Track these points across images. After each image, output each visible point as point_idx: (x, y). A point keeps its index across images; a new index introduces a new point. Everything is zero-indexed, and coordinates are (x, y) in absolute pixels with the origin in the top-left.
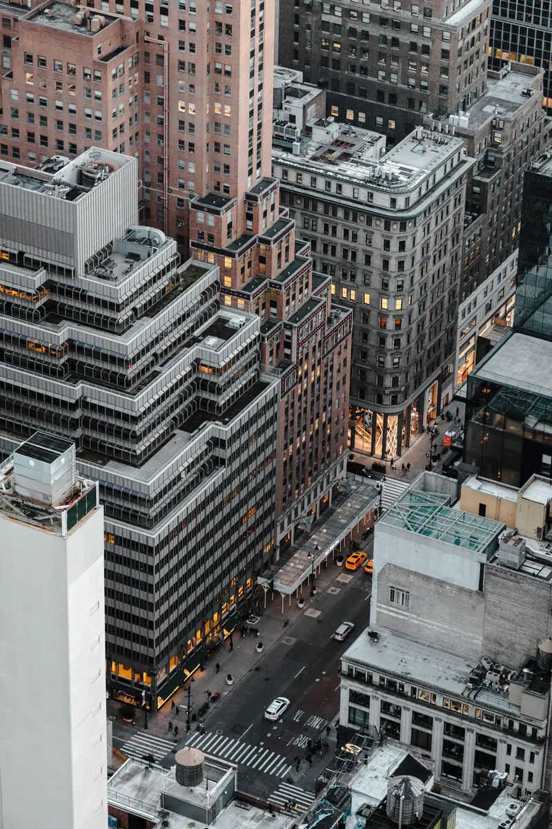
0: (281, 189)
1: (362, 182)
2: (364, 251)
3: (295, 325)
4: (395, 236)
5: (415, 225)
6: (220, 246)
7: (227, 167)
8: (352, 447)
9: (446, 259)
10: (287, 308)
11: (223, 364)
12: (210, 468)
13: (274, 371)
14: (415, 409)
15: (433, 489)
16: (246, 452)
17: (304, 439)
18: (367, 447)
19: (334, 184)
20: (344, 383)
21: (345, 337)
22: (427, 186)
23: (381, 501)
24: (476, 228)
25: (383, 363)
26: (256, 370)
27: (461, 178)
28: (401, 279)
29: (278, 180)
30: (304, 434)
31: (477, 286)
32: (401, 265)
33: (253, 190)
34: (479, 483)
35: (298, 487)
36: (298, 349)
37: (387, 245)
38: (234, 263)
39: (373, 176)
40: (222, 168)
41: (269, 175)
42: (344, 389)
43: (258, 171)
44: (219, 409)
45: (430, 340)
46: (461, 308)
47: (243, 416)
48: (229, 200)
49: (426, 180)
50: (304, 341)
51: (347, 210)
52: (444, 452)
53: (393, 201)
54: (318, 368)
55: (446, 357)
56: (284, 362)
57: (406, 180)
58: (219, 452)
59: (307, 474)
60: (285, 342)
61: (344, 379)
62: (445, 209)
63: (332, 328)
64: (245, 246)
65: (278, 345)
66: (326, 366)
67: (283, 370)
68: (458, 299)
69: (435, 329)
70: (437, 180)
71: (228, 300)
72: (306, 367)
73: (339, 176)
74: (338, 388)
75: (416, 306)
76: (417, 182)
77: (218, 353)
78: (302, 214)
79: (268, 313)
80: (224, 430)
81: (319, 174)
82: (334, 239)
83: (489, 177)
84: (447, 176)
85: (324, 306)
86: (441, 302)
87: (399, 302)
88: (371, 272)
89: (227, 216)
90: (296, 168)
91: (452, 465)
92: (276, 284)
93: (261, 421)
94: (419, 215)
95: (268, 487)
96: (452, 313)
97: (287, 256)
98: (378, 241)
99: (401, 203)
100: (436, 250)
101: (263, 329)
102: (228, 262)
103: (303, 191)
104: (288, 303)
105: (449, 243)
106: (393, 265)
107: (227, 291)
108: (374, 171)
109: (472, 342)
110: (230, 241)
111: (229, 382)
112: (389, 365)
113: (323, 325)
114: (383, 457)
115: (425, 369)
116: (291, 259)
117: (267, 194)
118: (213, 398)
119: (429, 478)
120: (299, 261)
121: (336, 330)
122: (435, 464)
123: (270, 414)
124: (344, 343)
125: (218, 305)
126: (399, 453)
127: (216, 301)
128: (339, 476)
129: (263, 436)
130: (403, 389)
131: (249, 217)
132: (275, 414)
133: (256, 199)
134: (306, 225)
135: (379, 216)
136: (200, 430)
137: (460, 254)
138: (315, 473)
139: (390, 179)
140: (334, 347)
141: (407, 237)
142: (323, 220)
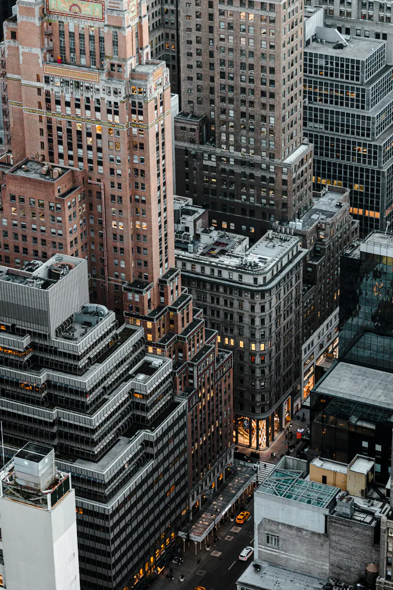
0: (182, 275)
1: (234, 268)
2: (238, 313)
3: (195, 364)
4: (258, 303)
5: (270, 295)
6: (144, 314)
7: (146, 263)
8: (237, 442)
9: (292, 316)
10: (189, 353)
11: (149, 392)
12: (144, 460)
13: (183, 395)
14: (277, 415)
15: (291, 467)
16: (167, 449)
17: (205, 438)
18: (247, 442)
19: (216, 270)
20: (229, 400)
21: (228, 370)
22: (277, 269)
23: (257, 477)
24: (310, 295)
25: (254, 386)
26: (171, 394)
27: (299, 263)
28: (263, 330)
29: (180, 270)
30: (204, 435)
31: (313, 332)
32: (263, 321)
33: (164, 277)
34: (322, 462)
35: (202, 471)
36: (198, 379)
37: (253, 308)
38: (153, 325)
39: (242, 264)
40: (143, 263)
41: (173, 267)
42: (230, 405)
43: (166, 265)
44: (148, 421)
45: (284, 369)
46: (303, 347)
47: (164, 425)
48: (148, 284)
49: (276, 264)
50: (201, 374)
51: (225, 286)
52: (298, 442)
53: (256, 280)
54: (212, 391)
55: (295, 380)
56: (189, 389)
57: (263, 265)
58: (149, 450)
59: (208, 462)
60: (189, 375)
61: (229, 397)
62: (289, 283)
63: (220, 364)
64: (160, 313)
65: (185, 378)
66: (217, 389)
67: (189, 394)
68: (301, 342)
69: (287, 362)
70: (283, 265)
71: (150, 349)
72: (203, 391)
73: (219, 265)
74: (225, 404)
75: (274, 347)
76: (270, 266)
77: (146, 384)
78: (197, 291)
79: (177, 356)
80: (153, 435)
81: (206, 264)
82: (219, 306)
83: (317, 261)
84: (290, 262)
85: (214, 350)
86: (290, 344)
87: (262, 346)
88: (244, 327)
89: (148, 295)
90: (191, 261)
91: (303, 451)
92: (181, 338)
93: (176, 428)
94: (273, 287)
95: (182, 471)
96: (298, 351)
97: (188, 318)
98: (247, 306)
99: (260, 281)
100: (285, 310)
101: (174, 367)
102: (149, 325)
103: (196, 276)
104: (190, 350)
105: (294, 305)
106: (258, 322)
107: (150, 344)
108: (242, 261)
109: (312, 370)
110: (150, 311)
111: (154, 403)
112: (258, 387)
113: (213, 362)
114: (257, 448)
115: (282, 389)
116: (191, 320)
117: (173, 279)
118: (143, 414)
119: (288, 460)
120: (196, 322)
121: (222, 366)
122: (292, 451)
123: (181, 423)
124: (228, 374)
125: (144, 353)
126: (268, 445)
127: (143, 350)
128: (229, 462)
129: (177, 438)
130: (268, 402)
131: (162, 294)
132: (185, 423)
133: (166, 282)
134: (199, 298)
135: (247, 290)
136: (136, 436)
137: (301, 312)
138: (213, 461)
139: (253, 265)
140: (222, 377)
141: (265, 303)
142: (211, 294)
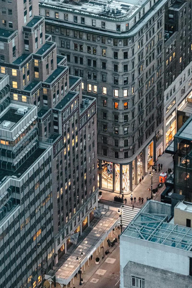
0: (47, 24)
1: (97, 16)
2: (101, 60)
3: (60, 110)
4: (121, 49)
5: (133, 41)
6: (9, 62)
7: (10, 11)
8: (100, 187)
9: (154, 62)
10: (54, 100)
11: (15, 138)
12: (10, 206)
13: (48, 141)
14: (139, 160)
15: (156, 211)
16: (33, 194)
17: (69, 184)
18: (110, 186)
19: (79, 18)
20: (93, 146)
21: (92, 117)
22: (140, 15)
23: (121, 221)
24: (172, 41)
25: (117, 131)
26: (36, 141)
27: (161, 10)
28: (126, 76)
29: (44, 18)
30: (70, 180)
31: (175, 78)
32: (126, 67)
33: (28, 25)
34: (185, 206)
35: (67, 215)
36: (63, 126)
37: (116, 55)
38: (18, 73)
39: (105, 11)
40: (7, 11)
41: (37, 14)
42: (94, 150)
43: (30, 13)
44: (14, 167)
45: (147, 115)
46: (166, 93)
47: (30, 171)
48: (12, 32)
49: (139, 11)
50: (66, 121)
51: (88, 33)
52: (159, 187)
53: (118, 27)
54: (77, 137)
55: (158, 126)
56: (54, 136)
57: (126, 12)
58: (15, 196)
59: (73, 205)
60: (54, 122)
61: (93, 143)
62: (152, 30)
63: (84, 111)
64: (25, 61)
65: (50, 124)
66: (82, 135)
67: (54, 140)
68: (163, 88)
69: (150, 109)
70: (146, 11)
71: (16, 96)
72: (68, 137)
73: (82, 12)
74: (90, 150)
75: (136, 93)
76: (133, 13)
77: (12, 131)
78: (59, 38)
79: (42, 103)
80: (19, 181)
81: (69, 12)
82: (82, 53)
83: (178, 8)
84: (152, 9)
85: (78, 97)
86: (153, 90)
87: (125, 92)
88: (107, 73)
89: (12, 43)
90: (54, 9)
91: (167, 195)
92: (46, 85)
93: (42, 174)
94: (135, 34)
95: (48, 216)
96: (160, 97)
97: (52, 66)
98: (110, 53)
99: (123, 28)
100: (147, 57)
101: (40, 114)
102: (14, 72)
103: (60, 24)
104: (54, 96)
105: (156, 51)
106: (121, 68)
107: (15, 91)
108: (104, 8)
109: (174, 114)
110: (15, 59)
111: (19, 150)
112: (121, 133)
113: (78, 109)
114: (121, 192)
115: (144, 133)
116: (55, 68)
117: (37, 27)
118: (9, 160)
119: (153, 204)
120: (60, 69)
121: (86, 112)
122: (154, 195)
123: (47, 168)
124: (92, 120)
125: (10, 100)
126: (131, 189)
127: (8, 98)
128: (94, 206)
129: (43, 183)
130: (131, 147)
131: (26, 42)
132: (51, 169)
133: (30, 30)
134: (63, 45)
135: (110, 37)
136: (2, 182)
137: (163, 59)
138: (78, 205)
139: (115, 12)
140: (86, 123)
141: (128, 49)
142: (74, 41)
